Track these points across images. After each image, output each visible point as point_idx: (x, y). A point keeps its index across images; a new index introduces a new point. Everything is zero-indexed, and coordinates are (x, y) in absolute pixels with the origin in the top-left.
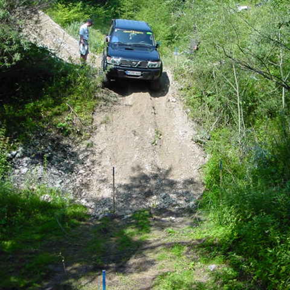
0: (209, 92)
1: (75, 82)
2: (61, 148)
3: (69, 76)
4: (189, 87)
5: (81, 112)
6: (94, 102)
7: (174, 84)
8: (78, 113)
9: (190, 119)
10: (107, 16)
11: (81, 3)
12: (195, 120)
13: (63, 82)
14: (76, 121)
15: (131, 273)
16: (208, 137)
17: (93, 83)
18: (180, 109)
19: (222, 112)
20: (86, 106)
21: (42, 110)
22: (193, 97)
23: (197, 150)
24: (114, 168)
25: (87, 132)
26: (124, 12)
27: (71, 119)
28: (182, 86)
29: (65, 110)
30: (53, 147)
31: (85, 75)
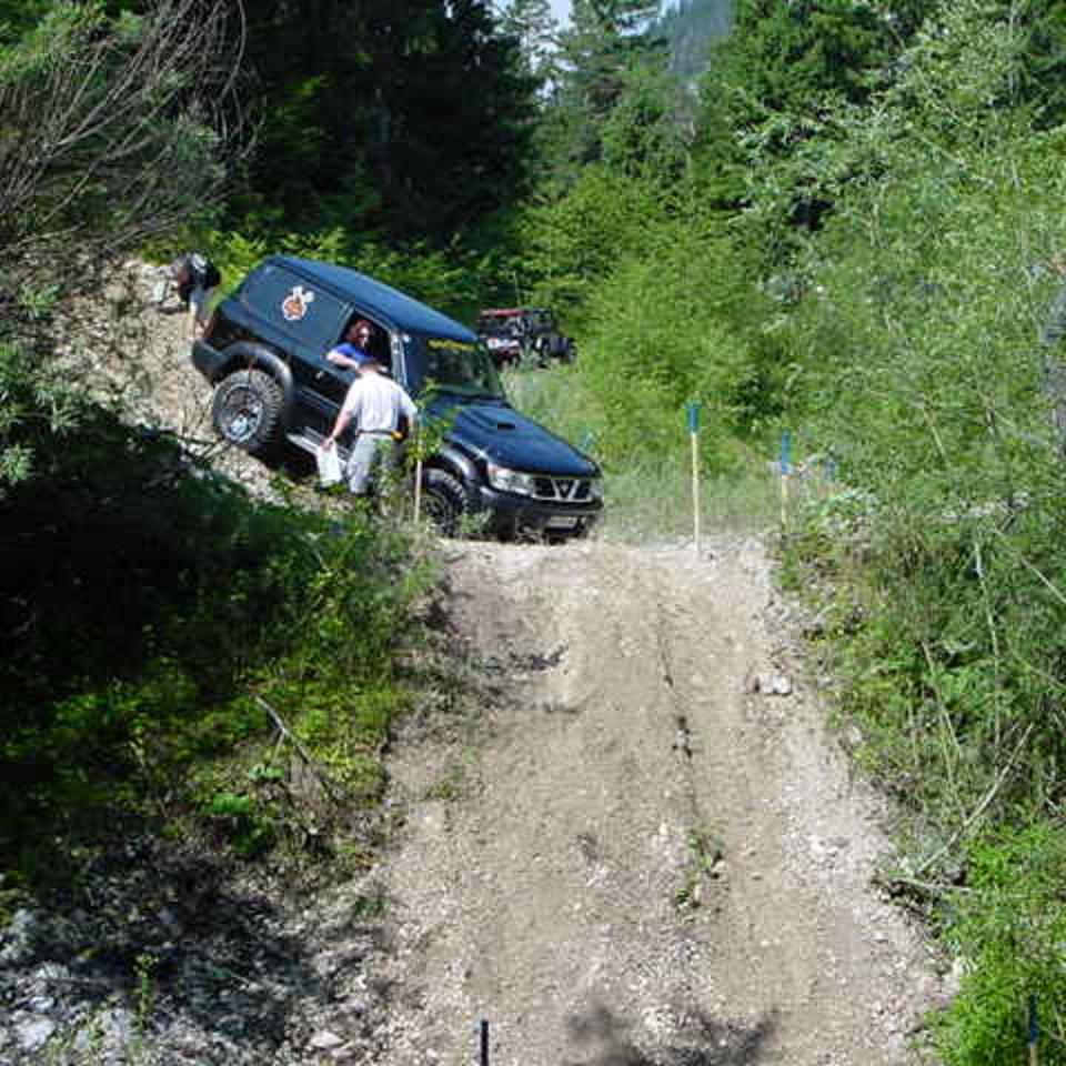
0: (952, 646)
1: (301, 597)
2: (227, 921)
3: (274, 563)
4: (855, 621)
5: (329, 741)
6: (394, 691)
7: (778, 605)
8: (311, 744)
9: (862, 780)
10: (457, 296)
11: (338, 233)
12: (886, 783)
13: (242, 596)
14: (304, 786)
16: (955, 870)
17: (389, 602)
18: (812, 731)
19: (1021, 742)
20: (348, 709)
21: (138, 731)
22: (874, 670)
23: (900, 932)
24: (485, 1024)
25: (356, 840)
26: (537, 276)
27: (278, 773)
28: (818, 619)
29: (252, 732)
30: (186, 911)
31: (350, 563)
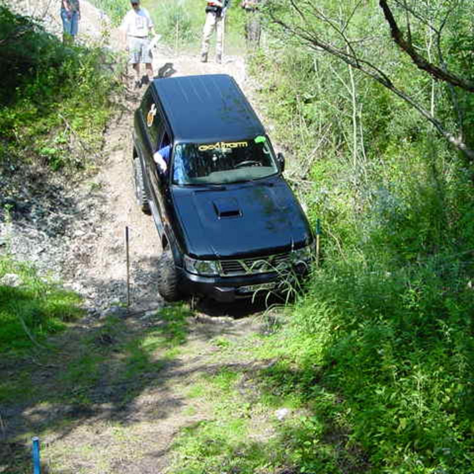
0: (307, 96)
1: (75, 76)
2: (47, 192)
3: (65, 65)
4: (274, 86)
5: (84, 128)
6: (107, 111)
7: (248, 80)
8: (77, 130)
12: (282, 144)
13: (52, 77)
14: (76, 146)
15: (137, 421)
16: (303, 175)
17: (106, 79)
21: (15, 125)
22: (280, 104)
25: (93, 164)
27: (65, 140)
28: (262, 86)
29: (57, 126)
30: (32, 188)
31: (91, 64)
